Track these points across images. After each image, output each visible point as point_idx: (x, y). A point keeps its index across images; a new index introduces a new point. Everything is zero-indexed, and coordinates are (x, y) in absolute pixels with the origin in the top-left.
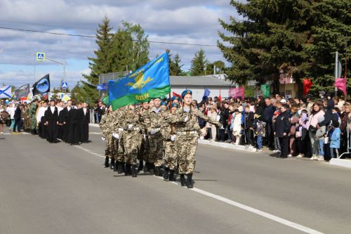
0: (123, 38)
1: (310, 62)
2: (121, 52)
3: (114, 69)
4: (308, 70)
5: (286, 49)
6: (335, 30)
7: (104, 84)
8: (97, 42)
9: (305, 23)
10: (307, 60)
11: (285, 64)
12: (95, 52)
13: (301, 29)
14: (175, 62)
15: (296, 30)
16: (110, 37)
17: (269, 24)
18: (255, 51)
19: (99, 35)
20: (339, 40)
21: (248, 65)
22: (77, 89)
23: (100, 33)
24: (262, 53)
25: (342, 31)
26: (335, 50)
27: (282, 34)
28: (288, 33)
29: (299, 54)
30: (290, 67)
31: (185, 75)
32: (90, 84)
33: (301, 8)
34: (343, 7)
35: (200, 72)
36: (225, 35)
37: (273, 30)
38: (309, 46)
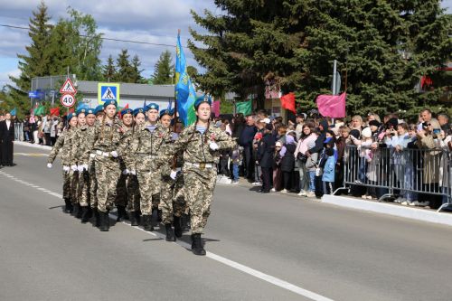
0: (65, 33)
1: (302, 71)
2: (62, 49)
3: (51, 71)
4: (299, 82)
5: (272, 54)
6: (335, 32)
7: (38, 91)
8: (30, 35)
9: (296, 22)
10: (299, 69)
11: (271, 74)
12: (27, 48)
13: (291, 30)
14: (133, 66)
15: (286, 31)
16: (48, 29)
17: (252, 22)
18: (234, 55)
19: (33, 25)
20: (339, 46)
21: (226, 72)
22: (2, 95)
23: (35, 24)
24: (242, 58)
25: (343, 34)
26: (334, 58)
27: (269, 34)
28: (276, 34)
29: (289, 61)
30: (277, 78)
31: (146, 82)
32: (20, 89)
33: (294, 4)
34: (344, 4)
35: (164, 80)
36: (198, 33)
37: (257, 30)
38: (302, 52)
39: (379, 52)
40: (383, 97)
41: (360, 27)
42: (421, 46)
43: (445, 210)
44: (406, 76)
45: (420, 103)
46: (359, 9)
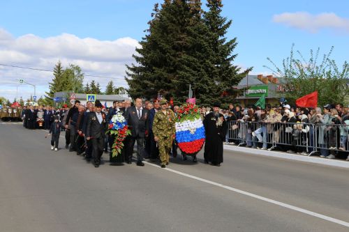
0: (69, 73)
1: (175, 89)
2: (68, 80)
3: (63, 89)
4: (174, 93)
5: (162, 81)
6: (188, 73)
7: (58, 98)
8: (54, 74)
9: (173, 68)
10: (173, 88)
11: (161, 90)
12: (53, 80)
13: (171, 72)
14: (97, 87)
15: (168, 72)
16: (62, 72)
17: (154, 68)
18: (146, 82)
19: (55, 71)
20: (191, 79)
21: (142, 89)
22: (41, 100)
24: (149, 83)
25: (192, 74)
26: (189, 84)
27: (161, 73)
28: (164, 73)
29: (169, 84)
30: (164, 91)
31: (103, 94)
32: (50, 97)
35: (110, 93)
36: (129, 73)
37: (156, 71)
38: (175, 81)
39: (207, 81)
40: (209, 100)
41: (199, 71)
42: (224, 79)
43: (241, 146)
44: (218, 91)
45: (223, 102)
46: (198, 64)
